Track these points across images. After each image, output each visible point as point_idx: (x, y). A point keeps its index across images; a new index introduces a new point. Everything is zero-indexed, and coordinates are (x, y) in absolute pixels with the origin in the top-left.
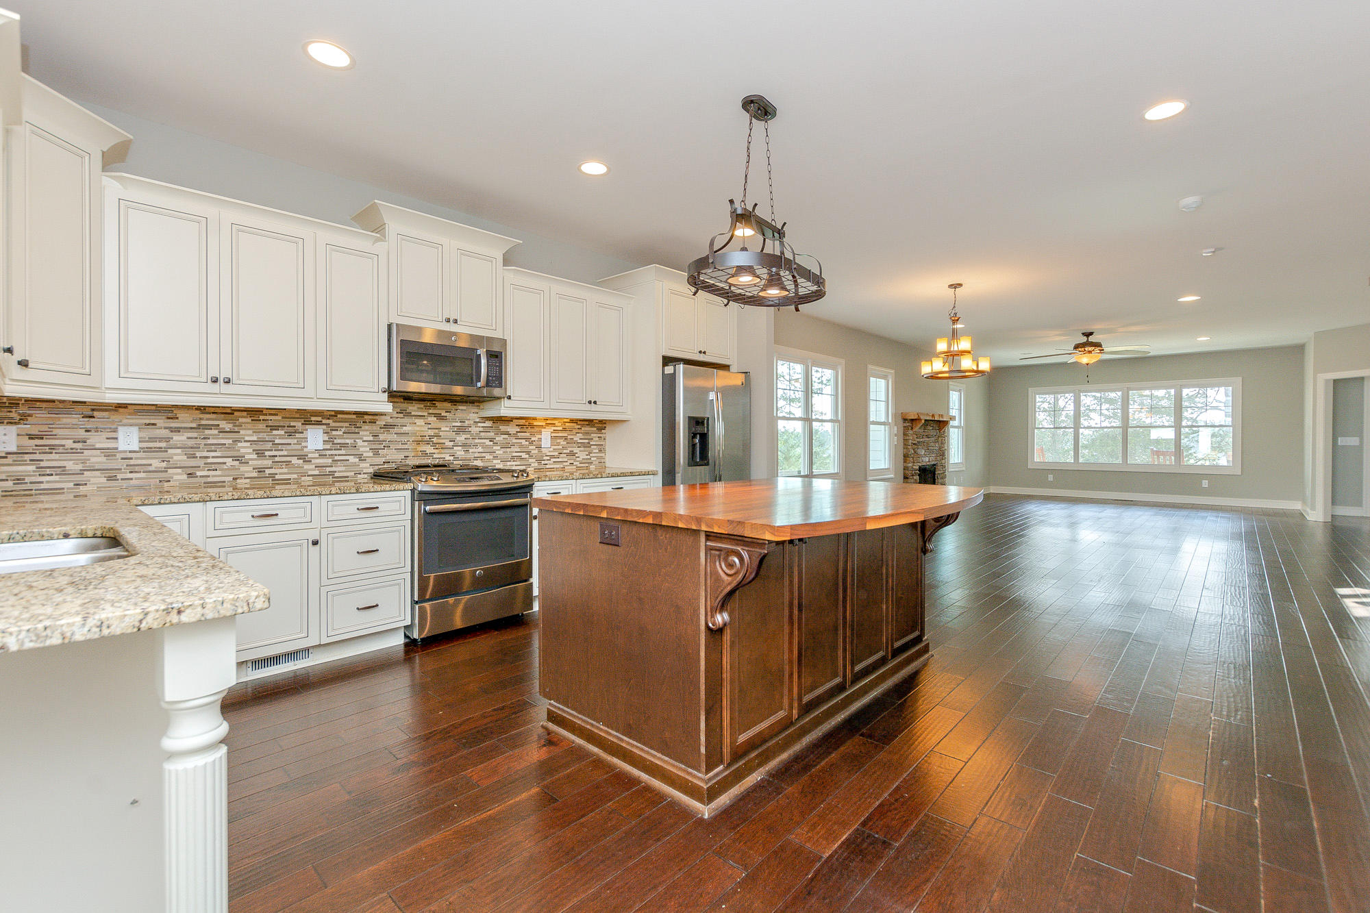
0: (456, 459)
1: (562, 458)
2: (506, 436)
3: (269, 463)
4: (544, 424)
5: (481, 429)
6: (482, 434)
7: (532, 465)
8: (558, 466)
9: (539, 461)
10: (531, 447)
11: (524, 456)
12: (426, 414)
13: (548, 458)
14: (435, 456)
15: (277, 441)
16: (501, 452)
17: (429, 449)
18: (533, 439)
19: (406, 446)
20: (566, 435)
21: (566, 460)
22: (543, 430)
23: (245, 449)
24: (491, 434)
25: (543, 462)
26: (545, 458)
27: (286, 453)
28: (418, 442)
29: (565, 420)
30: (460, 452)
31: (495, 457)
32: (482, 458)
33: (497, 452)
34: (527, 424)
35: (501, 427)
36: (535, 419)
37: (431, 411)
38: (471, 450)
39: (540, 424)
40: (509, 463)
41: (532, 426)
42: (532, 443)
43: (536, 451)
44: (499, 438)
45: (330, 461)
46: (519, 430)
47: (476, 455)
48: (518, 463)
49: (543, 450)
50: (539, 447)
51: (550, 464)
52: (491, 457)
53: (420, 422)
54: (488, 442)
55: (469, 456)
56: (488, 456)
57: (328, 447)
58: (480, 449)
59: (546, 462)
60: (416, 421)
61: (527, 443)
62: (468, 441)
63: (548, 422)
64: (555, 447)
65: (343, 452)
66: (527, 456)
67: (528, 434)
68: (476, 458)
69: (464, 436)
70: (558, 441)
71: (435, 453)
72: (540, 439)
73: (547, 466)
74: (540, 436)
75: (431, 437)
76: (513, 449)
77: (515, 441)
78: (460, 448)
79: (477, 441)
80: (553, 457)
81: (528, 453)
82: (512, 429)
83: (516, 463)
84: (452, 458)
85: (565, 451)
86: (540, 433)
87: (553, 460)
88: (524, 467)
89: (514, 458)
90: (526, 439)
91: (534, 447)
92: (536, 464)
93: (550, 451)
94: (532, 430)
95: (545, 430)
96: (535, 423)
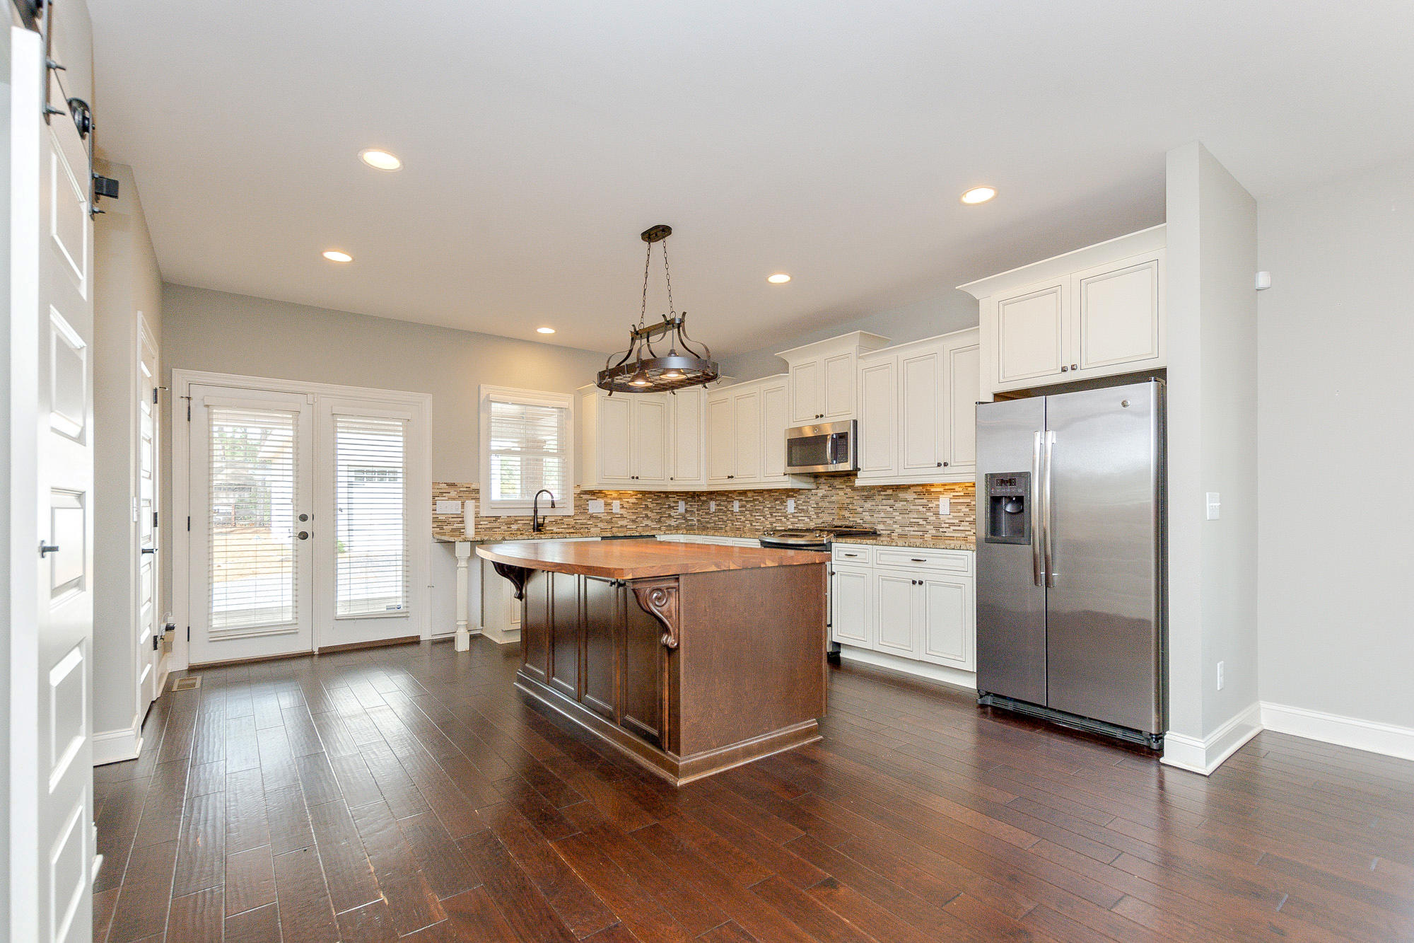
0: (864, 522)
1: (964, 526)
2: (905, 503)
3: (774, 520)
4: (941, 489)
5: (883, 497)
6: (884, 501)
7: (930, 531)
8: (959, 535)
9: (937, 528)
10: (928, 514)
11: (921, 522)
13: (947, 525)
14: (851, 519)
15: (777, 507)
16: (900, 518)
17: (847, 514)
18: (930, 505)
19: (833, 511)
20: (969, 501)
21: (969, 528)
22: (941, 496)
23: (767, 511)
24: (891, 502)
25: (941, 530)
26: (943, 525)
27: (780, 514)
28: (840, 508)
29: (967, 485)
30: (867, 516)
31: (895, 522)
32: (884, 523)
33: (896, 518)
34: (924, 490)
35: (899, 495)
36: (932, 485)
37: (847, 484)
38: (875, 516)
39: (938, 490)
40: (907, 529)
41: (929, 493)
42: (929, 509)
43: (934, 518)
44: (899, 505)
45: (797, 520)
46: (916, 497)
47: (881, 520)
48: (917, 529)
49: (941, 517)
50: (937, 514)
51: (949, 532)
52: (891, 522)
53: (841, 493)
54: (889, 509)
55: (873, 520)
56: (889, 521)
57: (796, 511)
58: (883, 514)
59: (945, 530)
60: (839, 492)
61: (925, 509)
62: (875, 508)
63: (947, 487)
64: (956, 514)
65: (802, 515)
66: (925, 523)
67: (925, 501)
68: (879, 523)
69: (871, 503)
70: (959, 507)
72: (938, 506)
73: (946, 534)
74: (937, 503)
75: (849, 504)
76: (911, 515)
77: (912, 507)
78: (868, 513)
79: (880, 507)
80: (953, 524)
81: (925, 519)
82: (910, 496)
83: (913, 529)
84: (861, 521)
85: (967, 519)
86: (938, 499)
87: (952, 528)
88: (921, 533)
89: (911, 524)
90: (924, 506)
91: (932, 514)
92: (934, 532)
93: (949, 519)
94: (929, 497)
95: (943, 496)
96: (932, 490)
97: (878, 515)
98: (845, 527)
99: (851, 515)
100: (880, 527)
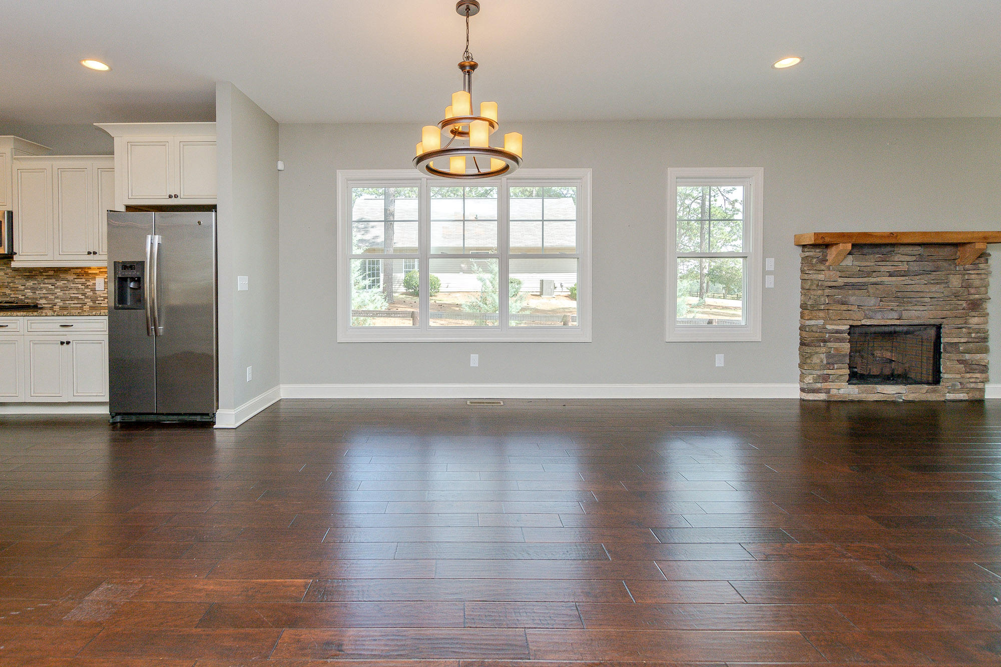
0: (27, 298)
2: (66, 282)
4: (97, 272)
5: (45, 277)
6: (45, 280)
7: (88, 304)
9: (94, 301)
10: (86, 290)
11: (80, 296)
12: (5, 268)
13: (102, 299)
14: (12, 296)
16: (61, 294)
17: (8, 291)
18: (88, 284)
22: (97, 277)
24: (53, 281)
25: (97, 302)
26: (99, 299)
28: (1, 287)
30: (29, 293)
31: (57, 298)
32: (46, 298)
33: (58, 294)
34: (83, 272)
35: (61, 275)
36: (89, 268)
37: (7, 265)
38: (37, 292)
39: (94, 272)
40: (67, 302)
41: (87, 274)
42: (87, 287)
43: (91, 293)
44: (60, 283)
46: (76, 277)
47: (42, 295)
48: (76, 302)
49: (97, 292)
50: (94, 290)
51: (104, 304)
52: (53, 297)
53: (2, 273)
54: (50, 287)
55: (35, 296)
56: (51, 297)
58: (44, 291)
59: (100, 302)
61: (83, 287)
62: (37, 286)
63: (101, 270)
66: (83, 297)
67: (84, 280)
68: (41, 298)
69: (32, 282)
71: (11, 294)
72: (94, 284)
73: (102, 305)
74: (94, 282)
75: (9, 283)
76: (71, 292)
77: (72, 285)
78: (29, 291)
79: (42, 285)
81: (83, 294)
82: (70, 276)
83: (73, 302)
84: (23, 297)
86: (94, 279)
88: (80, 305)
89: (72, 299)
90: (83, 284)
91: (89, 290)
92: (92, 304)
93: (104, 293)
94: (87, 277)
95: (99, 277)
96: (90, 272)
97: (40, 292)
98: (6, 303)
99: (11, 292)
100: (43, 301)
